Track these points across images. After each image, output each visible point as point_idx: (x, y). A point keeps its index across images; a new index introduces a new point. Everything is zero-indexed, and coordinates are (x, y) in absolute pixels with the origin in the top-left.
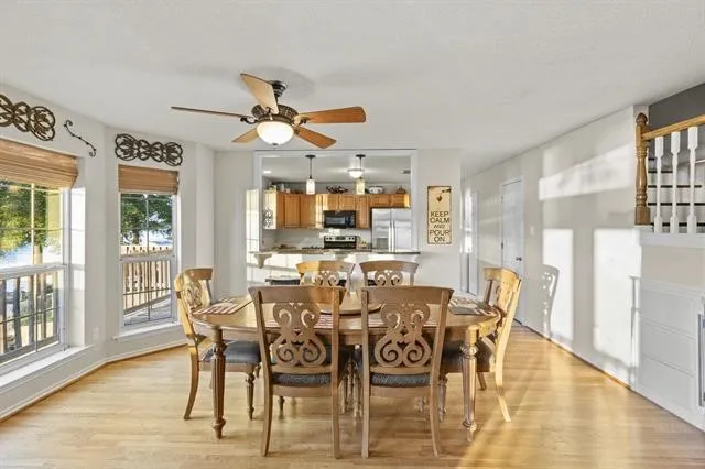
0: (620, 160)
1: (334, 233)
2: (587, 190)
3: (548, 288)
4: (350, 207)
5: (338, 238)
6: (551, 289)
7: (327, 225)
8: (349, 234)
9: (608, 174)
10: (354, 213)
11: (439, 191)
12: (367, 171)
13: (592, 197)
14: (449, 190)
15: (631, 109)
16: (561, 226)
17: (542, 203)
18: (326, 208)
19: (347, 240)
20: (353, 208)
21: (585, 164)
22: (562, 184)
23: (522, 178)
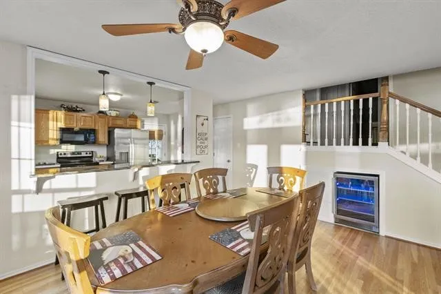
0: (294, 114)
1: (69, 149)
2: (277, 125)
3: (250, 176)
4: (89, 125)
5: (73, 153)
6: (252, 176)
7: (62, 142)
8: (85, 150)
9: (288, 119)
10: (93, 131)
11: (202, 118)
12: (125, 96)
13: (280, 129)
14: (207, 119)
15: (301, 91)
16: (259, 142)
17: (246, 131)
18: (62, 125)
19: (84, 155)
20: (93, 127)
21: (276, 113)
22: (261, 121)
23: (231, 116)
